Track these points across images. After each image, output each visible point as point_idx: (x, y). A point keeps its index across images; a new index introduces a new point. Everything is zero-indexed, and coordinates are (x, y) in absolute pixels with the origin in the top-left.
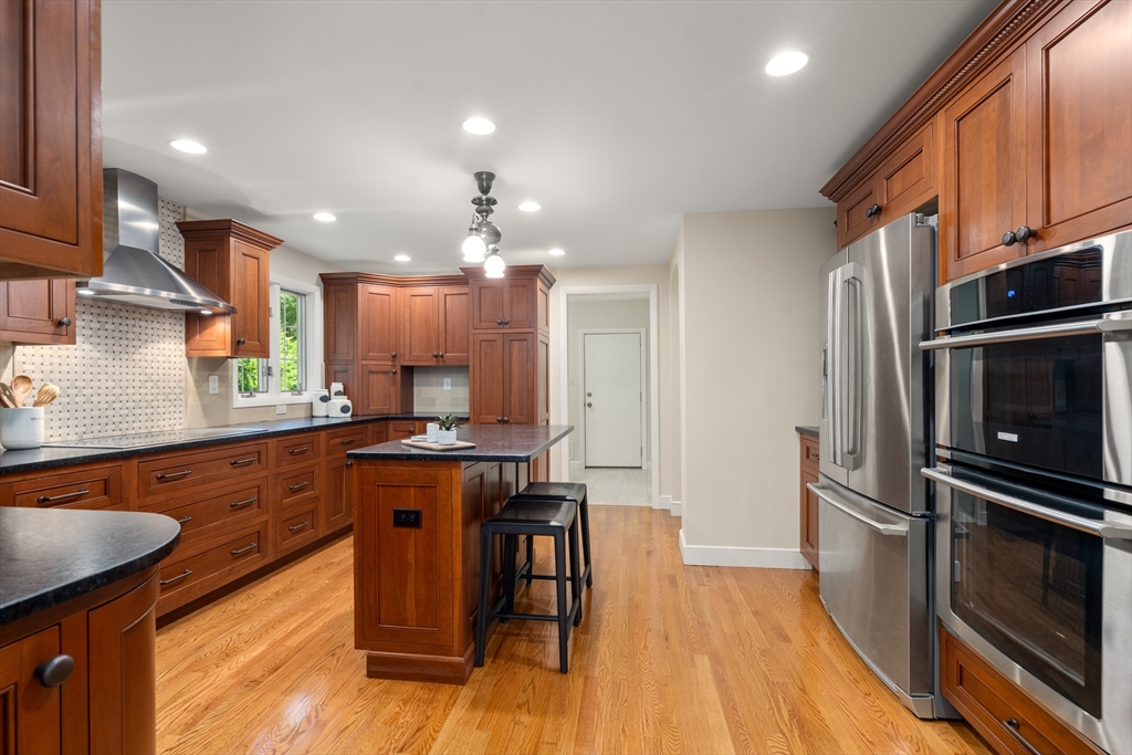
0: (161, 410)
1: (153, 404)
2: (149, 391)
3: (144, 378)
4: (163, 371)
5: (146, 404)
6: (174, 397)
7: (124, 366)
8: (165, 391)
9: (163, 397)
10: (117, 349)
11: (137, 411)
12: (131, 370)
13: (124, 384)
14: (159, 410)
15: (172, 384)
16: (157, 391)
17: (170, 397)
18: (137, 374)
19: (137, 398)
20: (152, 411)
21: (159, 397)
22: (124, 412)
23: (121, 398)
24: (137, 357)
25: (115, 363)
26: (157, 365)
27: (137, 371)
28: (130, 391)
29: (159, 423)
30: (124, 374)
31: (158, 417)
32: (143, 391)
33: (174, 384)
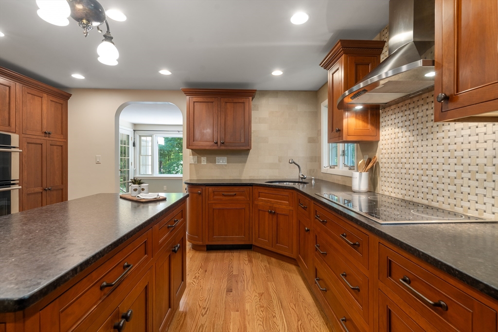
0: (464, 189)
1: (456, 181)
2: (452, 167)
3: (447, 154)
4: (469, 146)
5: (448, 181)
6: (484, 176)
7: (430, 145)
8: (470, 168)
9: (469, 175)
10: (425, 131)
11: (440, 186)
12: (435, 148)
13: (430, 160)
14: (463, 189)
15: (481, 161)
16: (461, 168)
17: (478, 176)
18: (440, 151)
19: (441, 173)
20: (454, 188)
21: (463, 175)
22: (430, 185)
23: (428, 172)
24: (441, 135)
25: (423, 143)
26: (461, 139)
27: (441, 148)
28: (435, 167)
29: (463, 203)
30: (430, 152)
31: (461, 196)
32: (446, 167)
33: (485, 161)
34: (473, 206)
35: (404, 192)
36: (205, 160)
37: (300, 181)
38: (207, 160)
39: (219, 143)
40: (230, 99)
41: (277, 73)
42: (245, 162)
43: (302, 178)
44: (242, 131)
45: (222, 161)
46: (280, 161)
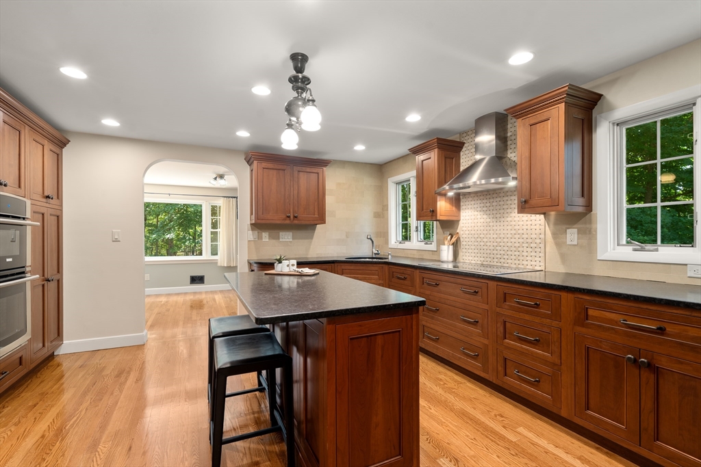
0: (525, 254)
1: (519, 249)
2: (517, 240)
3: (513, 232)
4: (527, 227)
5: (515, 249)
6: (535, 245)
7: (502, 225)
8: (528, 241)
9: (527, 245)
10: (498, 216)
11: (509, 253)
12: (506, 228)
13: (502, 236)
14: (523, 254)
15: (533, 236)
16: (522, 240)
17: (532, 245)
18: (509, 230)
19: (509, 244)
20: (518, 253)
21: (524, 245)
22: (502, 252)
23: (501, 244)
24: (509, 219)
25: (497, 224)
26: (522, 223)
27: (509, 228)
28: (505, 240)
29: (523, 262)
30: (502, 230)
31: (523, 258)
32: (513, 240)
33: (535, 236)
34: (529, 263)
35: (482, 259)
36: (267, 237)
37: (374, 256)
38: (269, 236)
39: (292, 217)
40: (304, 168)
41: (360, 148)
42: (312, 238)
43: (375, 254)
44: (316, 203)
45: (286, 236)
46: (347, 237)
